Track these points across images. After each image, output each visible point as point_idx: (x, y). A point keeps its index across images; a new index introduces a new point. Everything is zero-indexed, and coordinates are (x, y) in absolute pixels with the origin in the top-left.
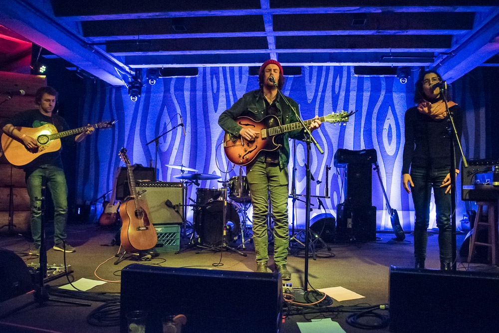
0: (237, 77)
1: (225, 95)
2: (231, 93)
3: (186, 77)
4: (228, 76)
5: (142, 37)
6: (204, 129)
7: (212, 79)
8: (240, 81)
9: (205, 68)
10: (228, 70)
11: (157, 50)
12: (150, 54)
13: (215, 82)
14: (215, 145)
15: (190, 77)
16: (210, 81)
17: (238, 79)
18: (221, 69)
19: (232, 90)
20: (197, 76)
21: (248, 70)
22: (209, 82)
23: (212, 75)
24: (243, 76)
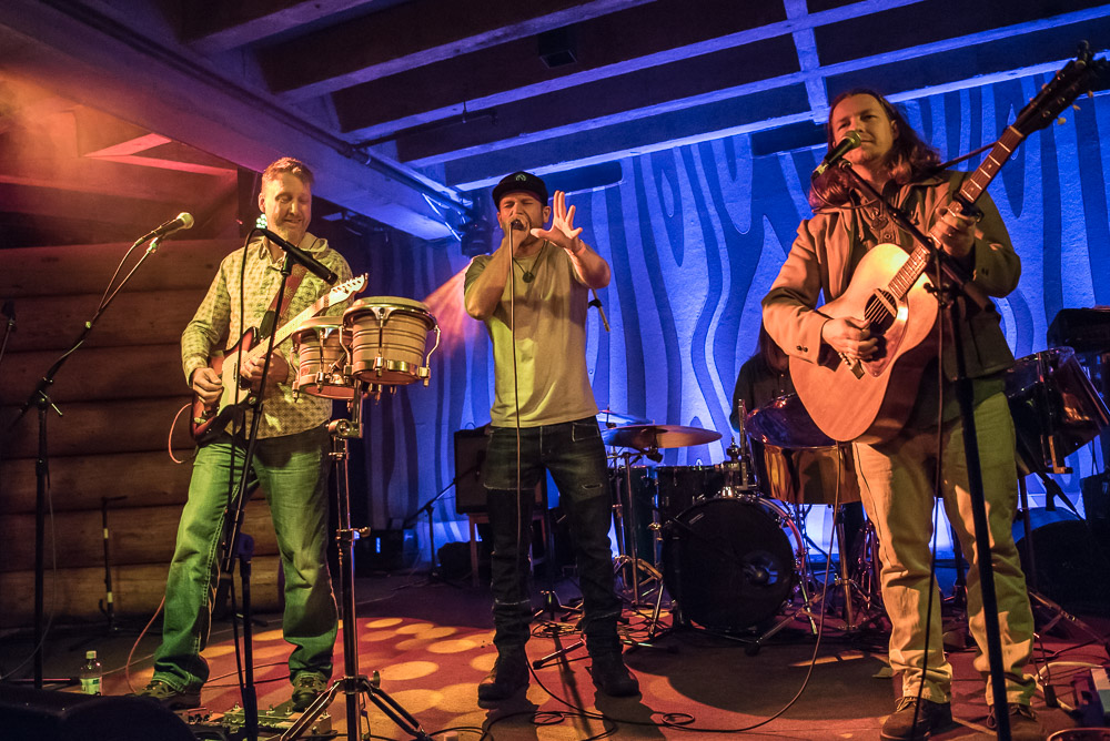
0: (722, 166)
1: (697, 219)
2: (712, 210)
3: (595, 190)
4: (699, 168)
5: (474, 105)
6: (656, 313)
7: (658, 183)
8: (733, 175)
9: (636, 160)
10: (696, 154)
11: (515, 134)
12: (500, 146)
13: (667, 189)
14: (689, 348)
15: (603, 188)
16: (655, 190)
17: (727, 171)
18: (678, 154)
19: (715, 203)
20: (620, 183)
21: (749, 144)
22: (652, 193)
23: (657, 174)
24: (740, 162)
